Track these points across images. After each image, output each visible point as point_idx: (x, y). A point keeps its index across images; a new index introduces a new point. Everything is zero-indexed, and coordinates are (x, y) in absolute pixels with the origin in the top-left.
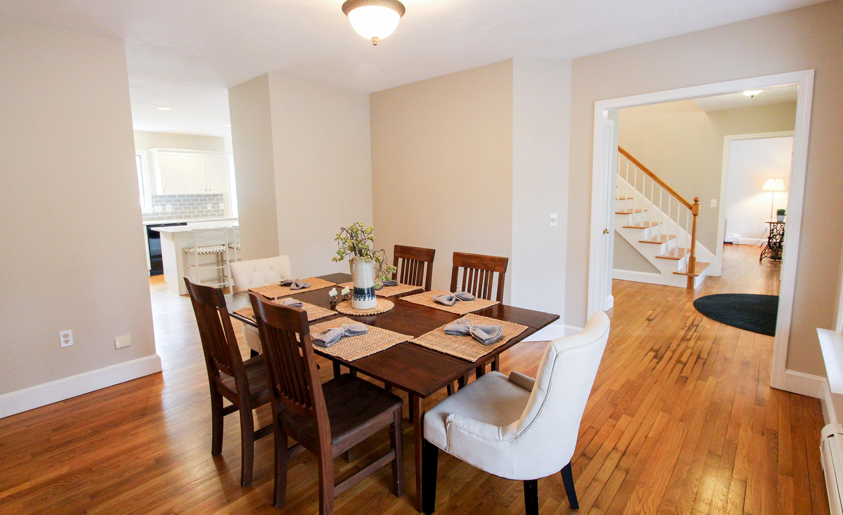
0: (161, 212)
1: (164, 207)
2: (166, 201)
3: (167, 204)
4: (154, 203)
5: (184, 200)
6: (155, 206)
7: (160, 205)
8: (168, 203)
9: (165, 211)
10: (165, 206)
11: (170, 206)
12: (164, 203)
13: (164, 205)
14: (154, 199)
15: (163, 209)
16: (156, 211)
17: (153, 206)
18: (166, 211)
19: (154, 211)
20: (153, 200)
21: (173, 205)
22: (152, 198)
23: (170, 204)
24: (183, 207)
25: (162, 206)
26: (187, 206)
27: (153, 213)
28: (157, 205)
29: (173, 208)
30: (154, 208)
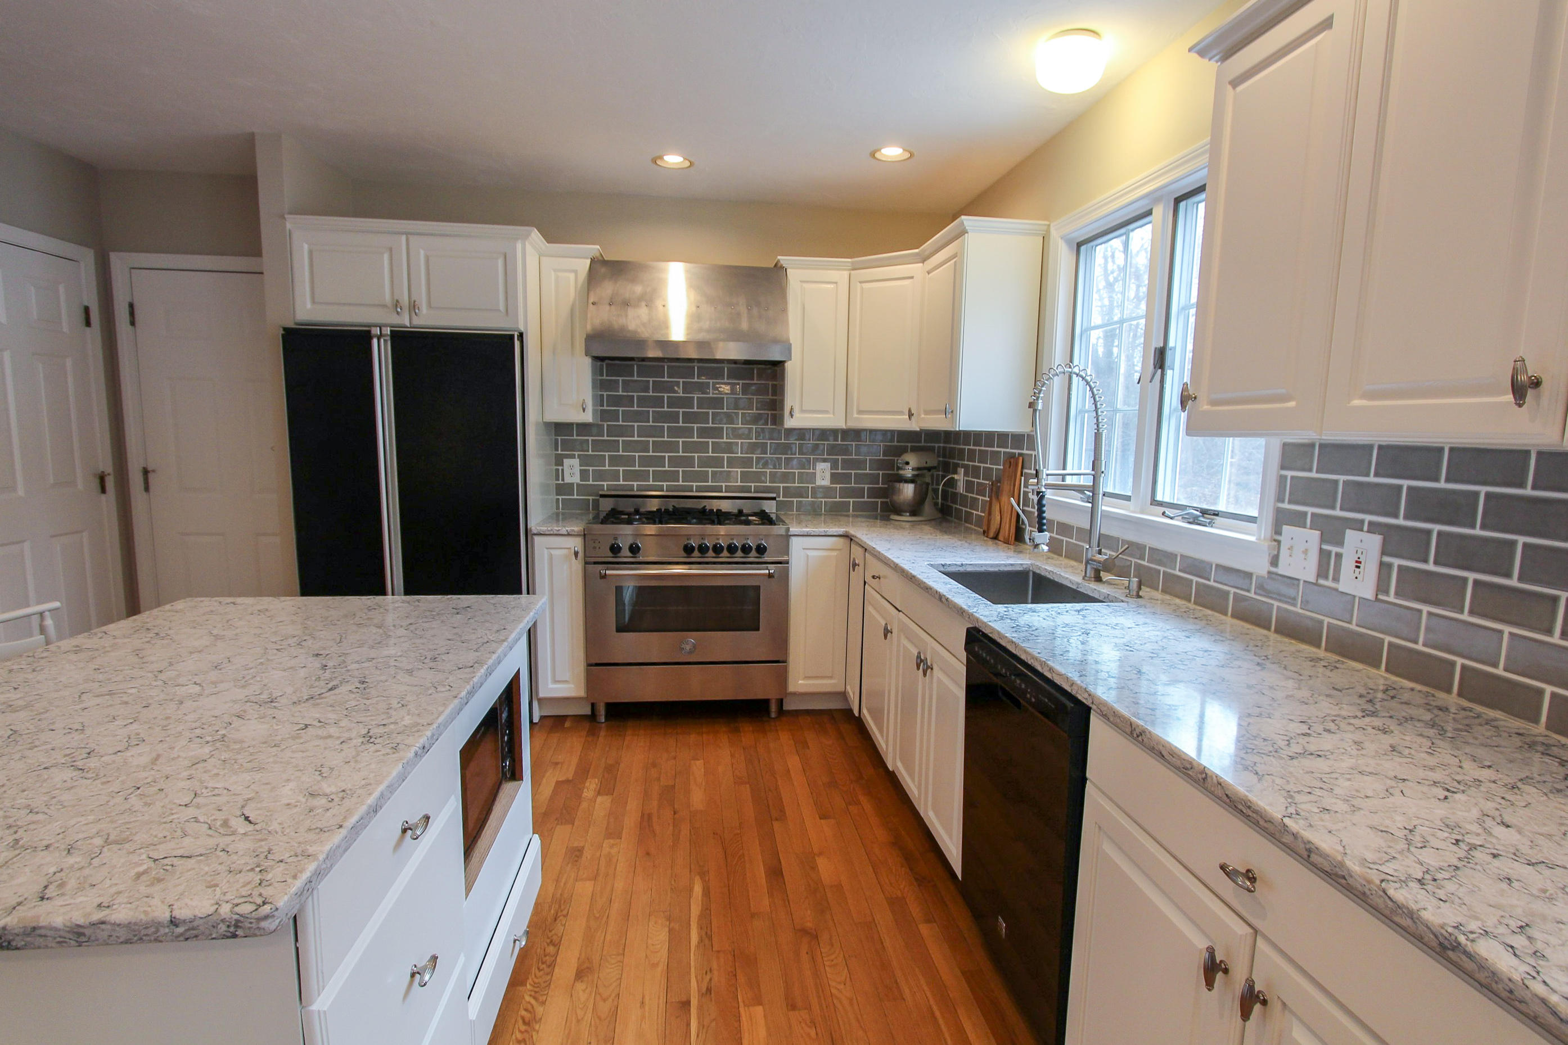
0: (1307, 583)
1: (1334, 549)
3: (1358, 526)
4: (1286, 506)
6: (1286, 529)
7: (1318, 522)
8: (1368, 518)
9: (1329, 583)
10: (1341, 543)
11: (1376, 540)
12: (1338, 512)
13: (1332, 532)
14: (1289, 474)
15: (1324, 556)
16: (1281, 570)
17: (1281, 519)
18: (1336, 579)
19: (1275, 561)
20: (1282, 479)
21: (1393, 541)
22: (1283, 468)
23: (1373, 528)
24: (1471, 576)
25: (1323, 540)
26: (1514, 582)
27: (1269, 572)
28: (1298, 520)
29: (1390, 566)
30: (1277, 537)
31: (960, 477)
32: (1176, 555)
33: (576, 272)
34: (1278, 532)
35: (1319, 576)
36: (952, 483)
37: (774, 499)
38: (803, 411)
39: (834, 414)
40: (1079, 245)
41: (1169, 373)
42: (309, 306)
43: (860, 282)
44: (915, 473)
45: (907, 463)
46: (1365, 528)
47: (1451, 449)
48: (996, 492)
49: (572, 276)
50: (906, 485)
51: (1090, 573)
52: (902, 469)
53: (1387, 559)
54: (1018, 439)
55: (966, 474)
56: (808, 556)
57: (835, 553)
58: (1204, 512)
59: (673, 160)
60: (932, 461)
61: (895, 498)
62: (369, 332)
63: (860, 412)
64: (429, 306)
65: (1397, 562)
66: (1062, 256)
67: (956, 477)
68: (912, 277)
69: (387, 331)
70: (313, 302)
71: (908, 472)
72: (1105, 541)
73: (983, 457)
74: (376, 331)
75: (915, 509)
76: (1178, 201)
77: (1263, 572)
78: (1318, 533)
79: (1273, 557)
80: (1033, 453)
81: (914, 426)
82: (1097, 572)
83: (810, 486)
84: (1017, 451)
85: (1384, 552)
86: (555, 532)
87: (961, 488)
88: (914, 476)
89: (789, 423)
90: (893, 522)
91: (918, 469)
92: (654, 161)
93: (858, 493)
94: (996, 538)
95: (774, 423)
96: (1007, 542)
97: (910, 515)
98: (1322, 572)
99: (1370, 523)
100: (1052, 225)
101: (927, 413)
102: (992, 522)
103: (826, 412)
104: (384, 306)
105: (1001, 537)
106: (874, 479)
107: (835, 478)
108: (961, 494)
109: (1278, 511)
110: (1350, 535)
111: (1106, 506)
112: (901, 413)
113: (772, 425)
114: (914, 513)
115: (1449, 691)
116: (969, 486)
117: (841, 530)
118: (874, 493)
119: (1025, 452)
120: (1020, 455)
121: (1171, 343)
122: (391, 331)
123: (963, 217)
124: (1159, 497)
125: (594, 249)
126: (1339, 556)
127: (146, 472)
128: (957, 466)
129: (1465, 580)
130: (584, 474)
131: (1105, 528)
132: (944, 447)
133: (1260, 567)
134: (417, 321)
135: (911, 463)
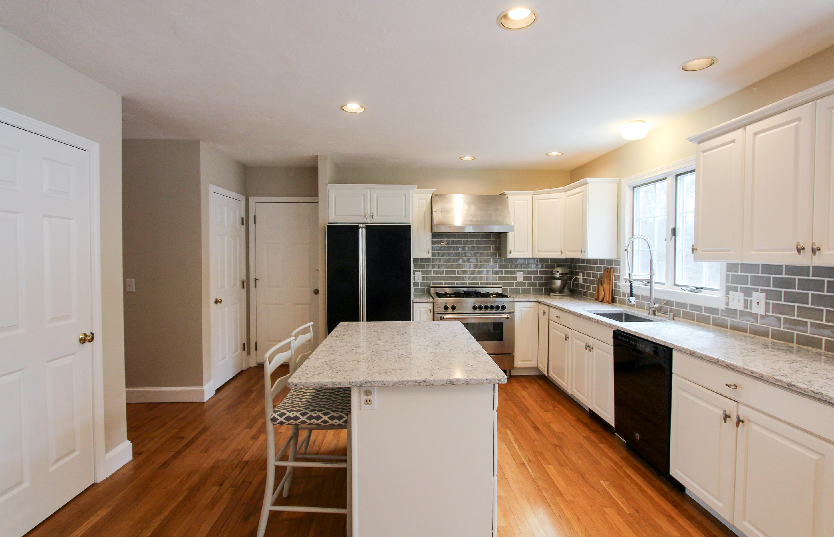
0: (740, 311)
1: (749, 299)
2: (757, 281)
3: (757, 290)
4: (730, 284)
5: (803, 284)
6: (731, 293)
7: (742, 290)
8: (760, 288)
9: (748, 310)
10: (751, 297)
11: (763, 295)
12: (749, 286)
13: (748, 293)
14: (730, 273)
15: (746, 301)
16: (730, 307)
17: (729, 289)
18: (751, 309)
19: (727, 304)
20: (728, 276)
21: (769, 295)
22: (728, 271)
23: (762, 291)
24: (796, 305)
25: (745, 296)
26: (809, 306)
27: (726, 308)
28: (735, 289)
29: (769, 303)
30: (728, 296)
31: (580, 277)
32: (687, 304)
33: (426, 200)
34: (727, 293)
35: (744, 308)
36: (577, 280)
37: (501, 287)
38: (515, 251)
39: (527, 252)
40: (634, 188)
41: (677, 237)
42: (334, 216)
43: (537, 200)
44: (561, 276)
45: (558, 272)
46: (759, 291)
47: (786, 266)
48: (600, 282)
49: (425, 201)
50: (557, 281)
51: (651, 312)
52: (555, 274)
53: (768, 301)
54: (610, 262)
55: (583, 276)
56: (522, 310)
57: (532, 309)
58: (697, 288)
59: (467, 158)
60: (567, 271)
61: (553, 286)
62: (358, 226)
63: (538, 251)
64: (377, 215)
65: (771, 302)
66: (627, 192)
67: (578, 277)
68: (560, 198)
69: (364, 225)
70: (335, 214)
71: (558, 276)
72: (656, 301)
73: (592, 269)
74: (360, 225)
75: (561, 291)
76: (677, 176)
77: (723, 308)
78: (742, 293)
79: (727, 303)
80: (618, 267)
81: (563, 257)
82: (654, 312)
83: (515, 282)
84: (610, 266)
85: (767, 299)
86: (423, 302)
87: (581, 281)
88: (560, 277)
89: (510, 256)
90: (551, 296)
91: (562, 274)
92: (460, 159)
93: (534, 284)
94: (602, 301)
95: (500, 256)
96: (608, 303)
97: (559, 293)
98: (746, 307)
99: (761, 290)
100: (622, 180)
101: (569, 251)
102: (600, 295)
103: (524, 252)
104: (361, 216)
105: (605, 301)
106: (541, 278)
107: (525, 278)
108: (581, 284)
109: (727, 286)
110: (754, 294)
111: (655, 287)
112: (557, 252)
113: (499, 257)
114: (561, 292)
115: (793, 342)
116: (585, 281)
117: (535, 300)
118: (541, 284)
119: (614, 266)
120: (611, 268)
121: (678, 226)
122: (366, 225)
123: (587, 178)
124: (677, 283)
125: (433, 190)
126: (751, 301)
127: (256, 280)
128: (579, 272)
129: (794, 306)
130: (423, 278)
131: (655, 295)
132: (570, 265)
133: (722, 306)
134: (373, 221)
135: (559, 272)
